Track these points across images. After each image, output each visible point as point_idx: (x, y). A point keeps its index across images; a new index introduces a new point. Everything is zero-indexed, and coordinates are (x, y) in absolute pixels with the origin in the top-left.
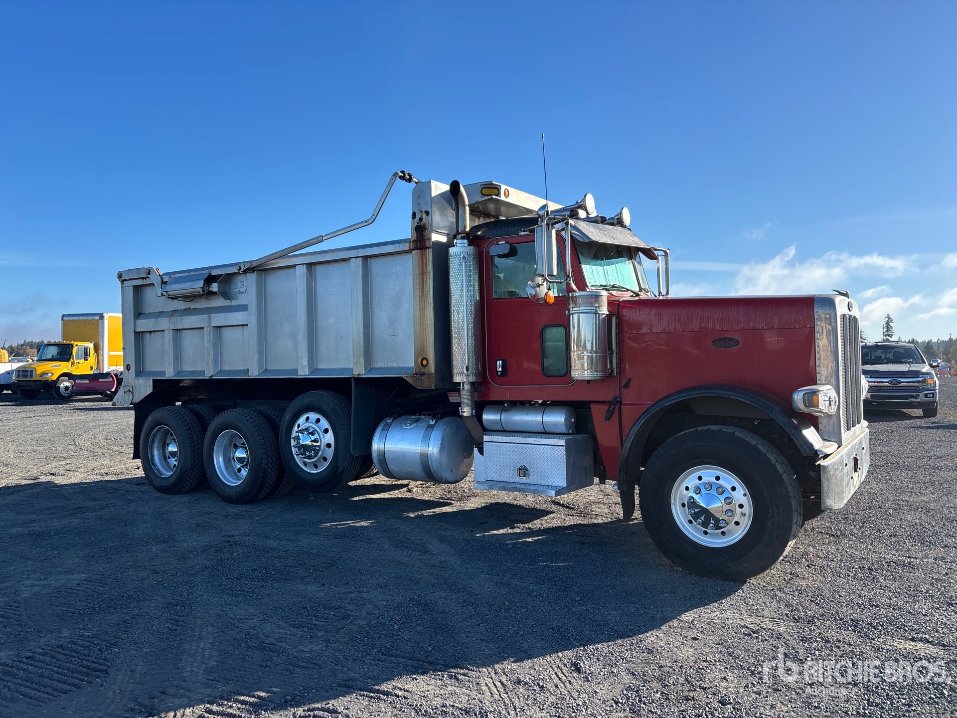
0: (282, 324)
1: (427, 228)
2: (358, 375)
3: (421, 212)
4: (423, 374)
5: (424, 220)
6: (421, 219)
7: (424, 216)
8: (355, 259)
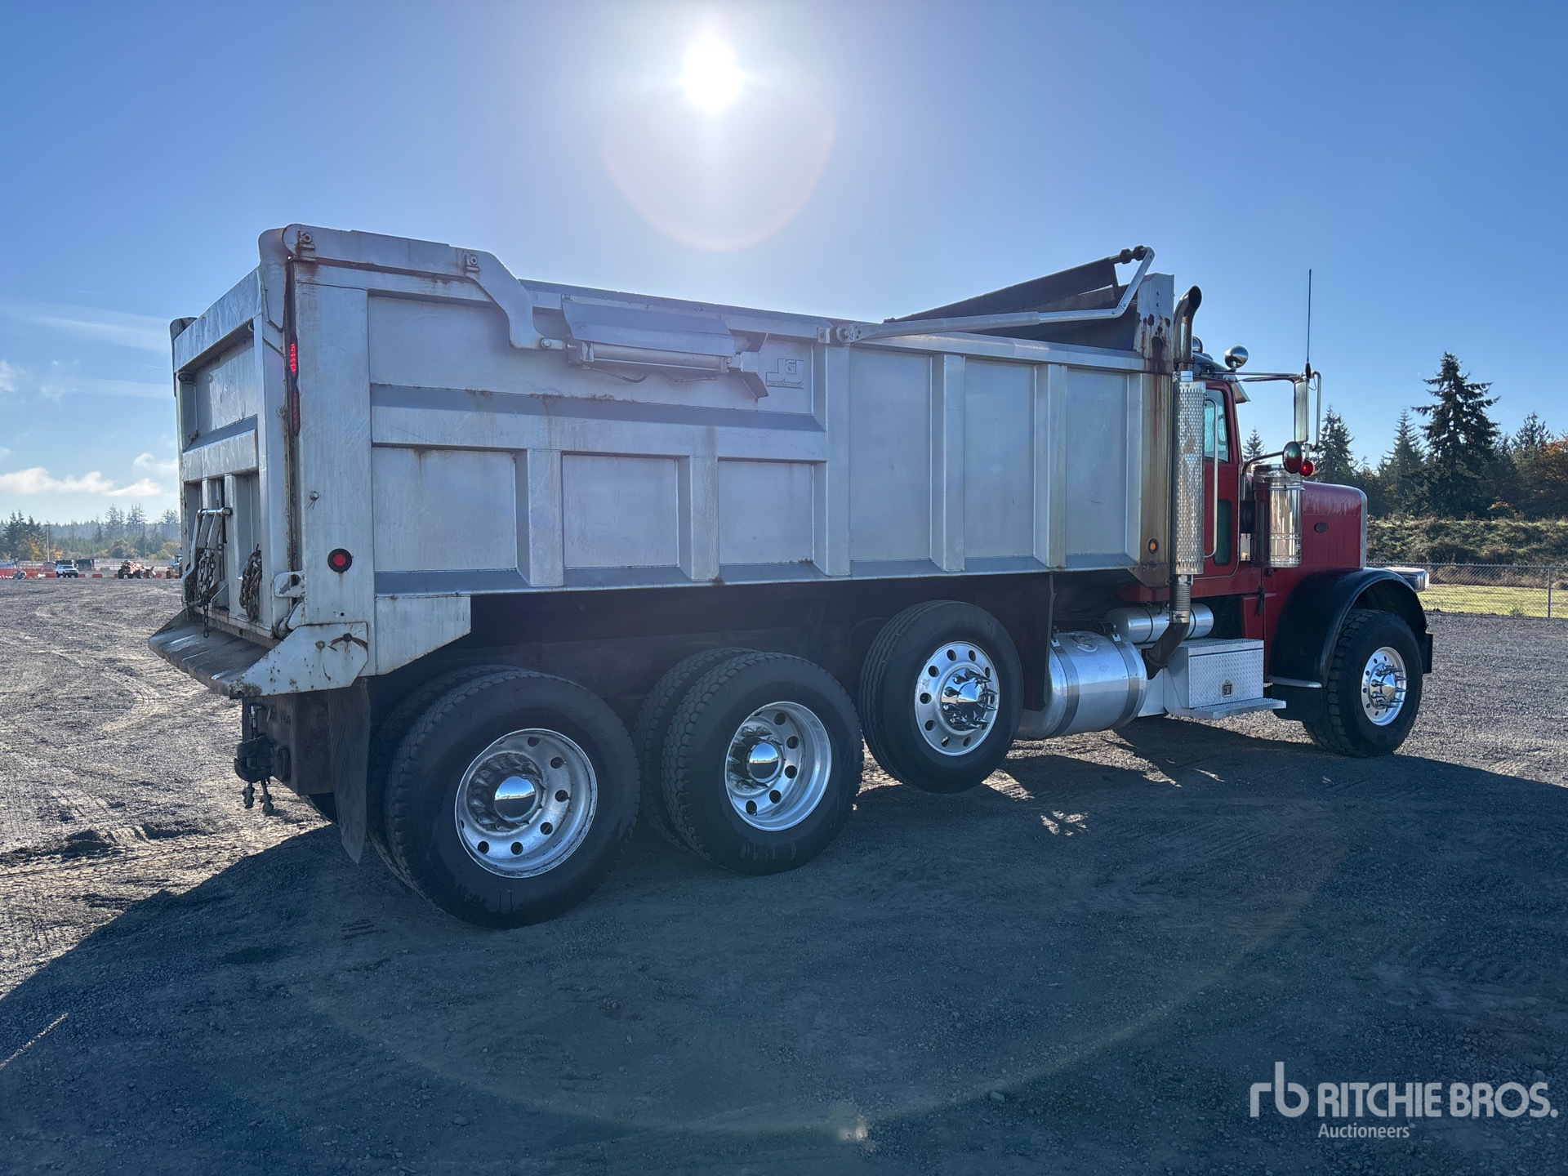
0: (893, 467)
1: (1167, 343)
2: (1058, 567)
3: (1161, 318)
4: (1153, 564)
5: (1164, 331)
6: (1160, 329)
7: (1164, 325)
8: (1057, 366)
